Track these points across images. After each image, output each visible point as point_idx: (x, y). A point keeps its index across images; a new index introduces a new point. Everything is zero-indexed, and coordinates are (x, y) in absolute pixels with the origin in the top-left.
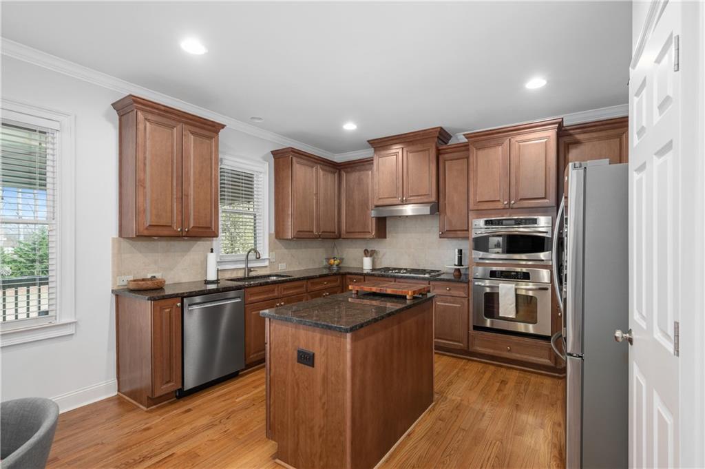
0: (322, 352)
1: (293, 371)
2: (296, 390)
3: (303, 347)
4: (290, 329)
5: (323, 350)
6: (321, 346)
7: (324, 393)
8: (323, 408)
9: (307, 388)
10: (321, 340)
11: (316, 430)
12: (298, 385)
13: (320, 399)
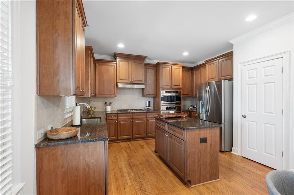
0: (210, 136)
1: (198, 147)
2: (200, 154)
3: (202, 137)
4: (197, 132)
5: (210, 135)
6: (209, 134)
7: (211, 150)
8: (210, 155)
9: (204, 151)
10: (209, 132)
11: (208, 164)
12: (200, 152)
13: (209, 152)
